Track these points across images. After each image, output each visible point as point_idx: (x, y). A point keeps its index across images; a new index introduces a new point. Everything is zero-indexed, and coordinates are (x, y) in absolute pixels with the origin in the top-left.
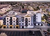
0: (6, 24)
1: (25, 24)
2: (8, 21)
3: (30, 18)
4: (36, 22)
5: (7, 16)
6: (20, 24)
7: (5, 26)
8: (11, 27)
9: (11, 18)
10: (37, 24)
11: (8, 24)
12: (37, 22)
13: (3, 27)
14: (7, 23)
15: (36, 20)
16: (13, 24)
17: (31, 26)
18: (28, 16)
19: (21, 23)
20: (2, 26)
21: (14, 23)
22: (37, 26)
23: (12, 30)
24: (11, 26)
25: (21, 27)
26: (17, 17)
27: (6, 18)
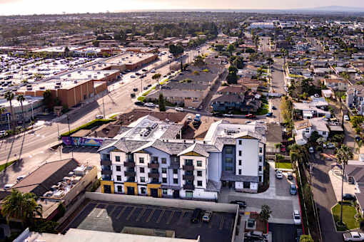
0: (114, 177)
1: (182, 183)
2: (118, 169)
3: (203, 159)
4: (237, 173)
5: (115, 149)
6: (165, 180)
7: (107, 183)
8: (131, 191)
9: (130, 155)
10: (239, 185)
11: (119, 178)
12: (243, 174)
13: (101, 188)
14: (115, 174)
15: (238, 167)
16: (138, 179)
17: (207, 190)
18: (192, 153)
19: (170, 176)
20: (99, 185)
21: (142, 175)
22: (240, 191)
23: (132, 202)
24: (131, 185)
25: (170, 192)
26: (150, 154)
27: (113, 155)
